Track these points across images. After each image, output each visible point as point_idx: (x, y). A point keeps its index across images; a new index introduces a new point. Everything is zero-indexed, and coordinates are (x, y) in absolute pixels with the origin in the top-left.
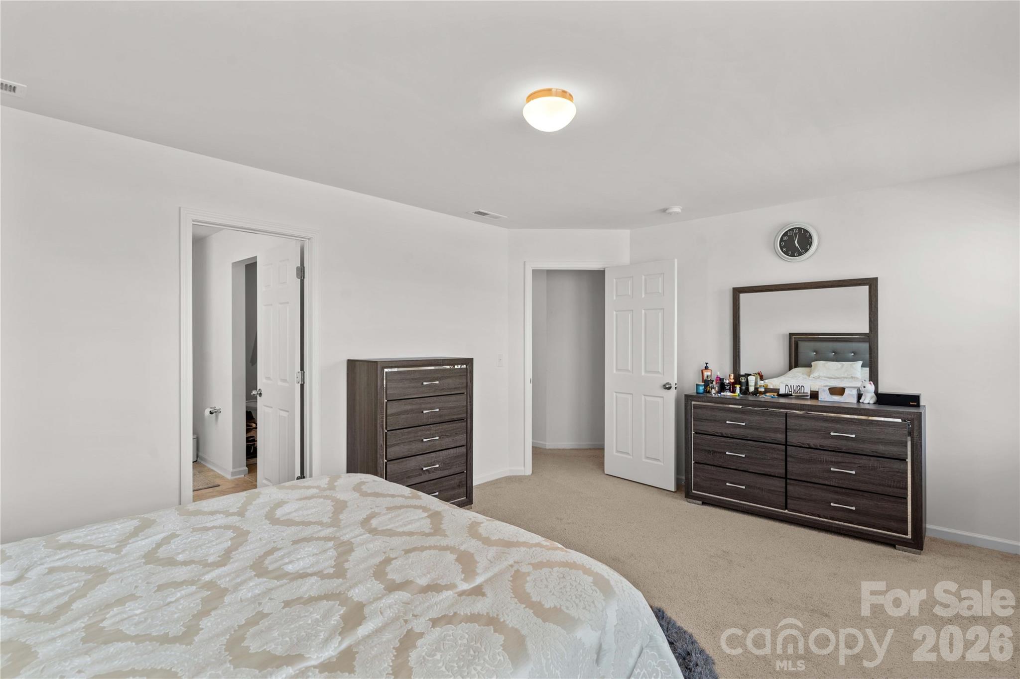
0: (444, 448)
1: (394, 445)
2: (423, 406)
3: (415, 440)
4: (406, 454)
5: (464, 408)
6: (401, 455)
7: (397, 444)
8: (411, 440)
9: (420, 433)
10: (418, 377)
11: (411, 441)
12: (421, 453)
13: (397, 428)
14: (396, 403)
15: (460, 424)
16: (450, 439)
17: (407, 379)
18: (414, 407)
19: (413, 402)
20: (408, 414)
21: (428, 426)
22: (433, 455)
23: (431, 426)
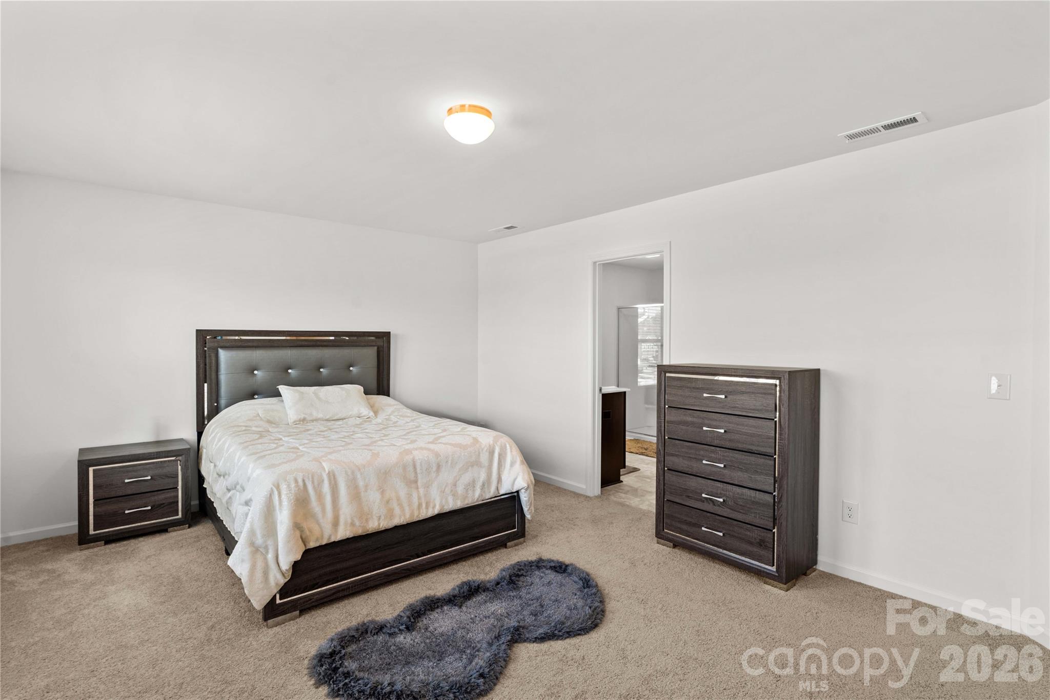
0: (736, 483)
1: (672, 455)
2: (706, 422)
3: (695, 458)
4: (686, 470)
5: (770, 440)
6: (680, 469)
7: (677, 456)
8: (691, 456)
9: (702, 453)
10: (700, 387)
11: (691, 458)
12: (703, 476)
13: (676, 438)
14: (675, 411)
15: (763, 460)
16: (746, 475)
17: (687, 388)
18: (695, 420)
19: (695, 415)
20: (688, 426)
21: (714, 448)
22: (719, 484)
23: (718, 449)
